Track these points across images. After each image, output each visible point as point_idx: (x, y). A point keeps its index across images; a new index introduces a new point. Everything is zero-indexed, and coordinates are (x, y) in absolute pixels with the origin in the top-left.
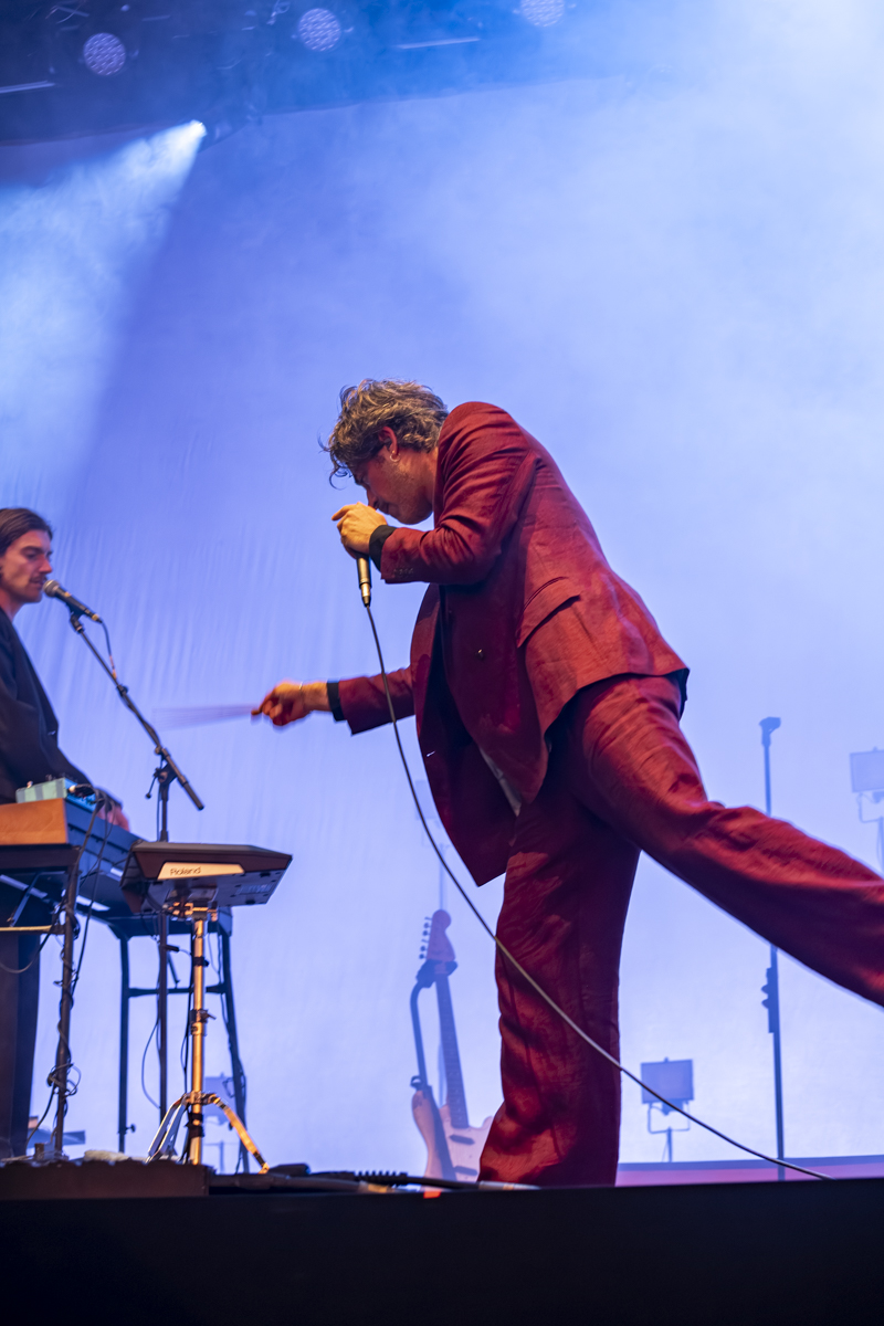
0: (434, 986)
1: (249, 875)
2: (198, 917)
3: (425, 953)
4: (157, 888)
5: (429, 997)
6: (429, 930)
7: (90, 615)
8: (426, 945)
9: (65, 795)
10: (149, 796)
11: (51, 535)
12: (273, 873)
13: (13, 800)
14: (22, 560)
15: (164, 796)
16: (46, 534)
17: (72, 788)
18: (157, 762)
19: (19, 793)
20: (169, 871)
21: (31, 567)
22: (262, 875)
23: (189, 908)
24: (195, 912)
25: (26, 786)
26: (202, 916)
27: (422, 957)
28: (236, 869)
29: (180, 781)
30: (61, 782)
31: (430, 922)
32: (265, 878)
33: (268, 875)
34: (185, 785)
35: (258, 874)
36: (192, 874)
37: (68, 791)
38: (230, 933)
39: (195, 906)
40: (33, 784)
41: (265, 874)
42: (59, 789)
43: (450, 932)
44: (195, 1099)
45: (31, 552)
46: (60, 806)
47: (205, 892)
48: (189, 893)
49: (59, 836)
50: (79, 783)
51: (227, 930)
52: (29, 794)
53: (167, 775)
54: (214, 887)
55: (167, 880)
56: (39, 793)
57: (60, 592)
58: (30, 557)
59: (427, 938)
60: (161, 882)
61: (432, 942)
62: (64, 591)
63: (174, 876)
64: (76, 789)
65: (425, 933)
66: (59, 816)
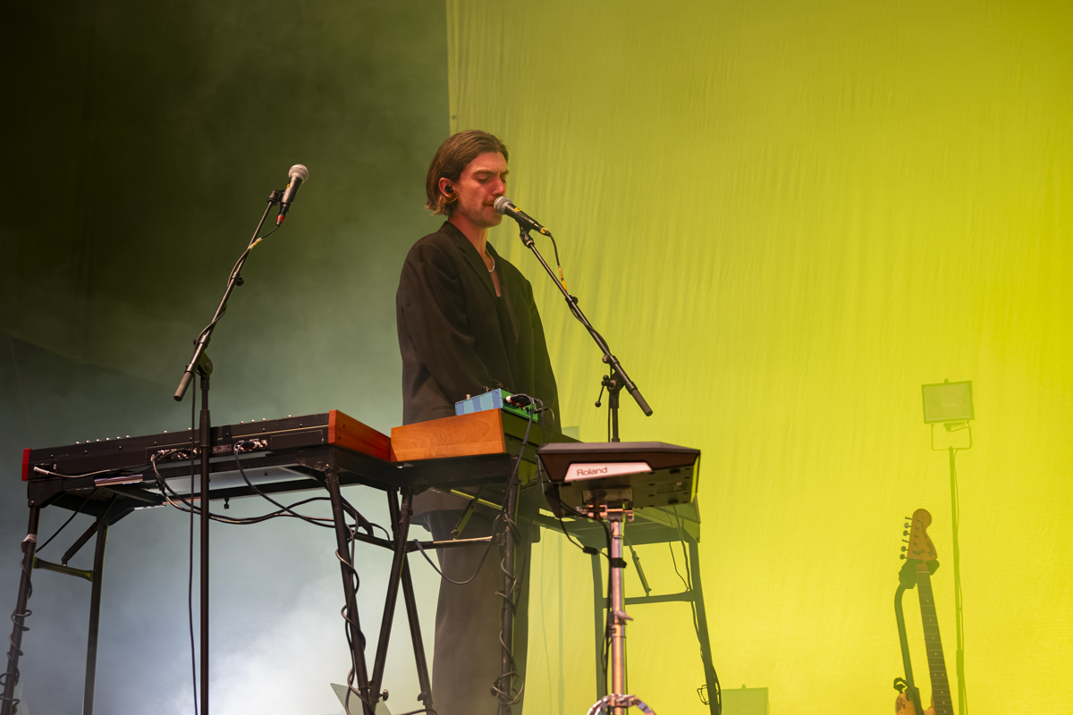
0: (916, 587)
1: (658, 472)
2: (613, 518)
3: (906, 553)
4: (567, 488)
5: (911, 597)
6: (909, 530)
7: (538, 229)
8: (907, 545)
9: (501, 405)
10: (598, 405)
11: (506, 155)
12: (682, 469)
13: (454, 413)
14: (475, 184)
15: (614, 404)
16: (500, 155)
17: (508, 398)
18: (606, 370)
19: (458, 406)
20: (575, 473)
21: (483, 190)
22: (672, 472)
23: (603, 510)
24: (609, 513)
25: (465, 398)
26: (619, 518)
27: (902, 557)
28: (643, 467)
29: (628, 388)
30: (497, 393)
31: (910, 522)
32: (676, 475)
33: (678, 471)
34: (633, 391)
35: (668, 470)
36: (599, 474)
37: (505, 401)
38: (698, 540)
39: (609, 508)
40: (472, 396)
41: (675, 470)
42: (495, 401)
43: (930, 531)
44: (616, 702)
45: (483, 177)
46: (496, 418)
47: (620, 493)
48: (604, 495)
49: (495, 446)
50: (514, 393)
51: (694, 537)
52: (467, 406)
53: (616, 382)
54: (627, 487)
55: (575, 481)
56: (477, 405)
57: (510, 207)
58: (481, 181)
59: (907, 538)
60: (569, 484)
61: (912, 543)
62: (514, 207)
63: (581, 477)
64: (512, 399)
65: (905, 533)
66: (495, 425)
